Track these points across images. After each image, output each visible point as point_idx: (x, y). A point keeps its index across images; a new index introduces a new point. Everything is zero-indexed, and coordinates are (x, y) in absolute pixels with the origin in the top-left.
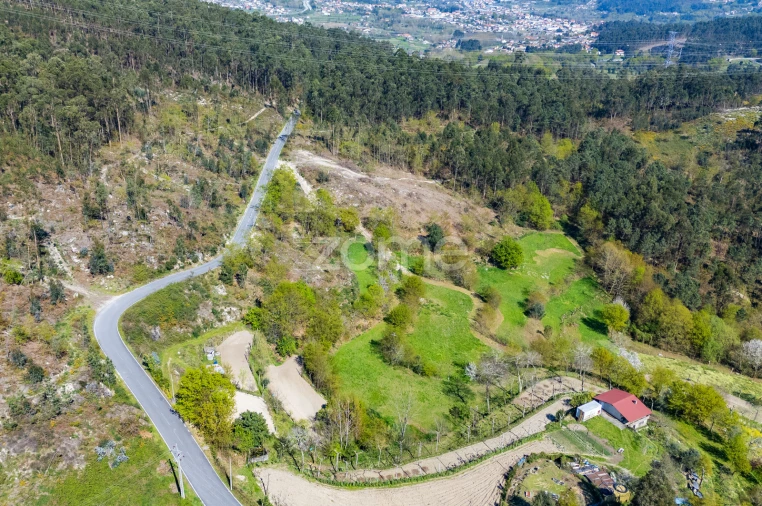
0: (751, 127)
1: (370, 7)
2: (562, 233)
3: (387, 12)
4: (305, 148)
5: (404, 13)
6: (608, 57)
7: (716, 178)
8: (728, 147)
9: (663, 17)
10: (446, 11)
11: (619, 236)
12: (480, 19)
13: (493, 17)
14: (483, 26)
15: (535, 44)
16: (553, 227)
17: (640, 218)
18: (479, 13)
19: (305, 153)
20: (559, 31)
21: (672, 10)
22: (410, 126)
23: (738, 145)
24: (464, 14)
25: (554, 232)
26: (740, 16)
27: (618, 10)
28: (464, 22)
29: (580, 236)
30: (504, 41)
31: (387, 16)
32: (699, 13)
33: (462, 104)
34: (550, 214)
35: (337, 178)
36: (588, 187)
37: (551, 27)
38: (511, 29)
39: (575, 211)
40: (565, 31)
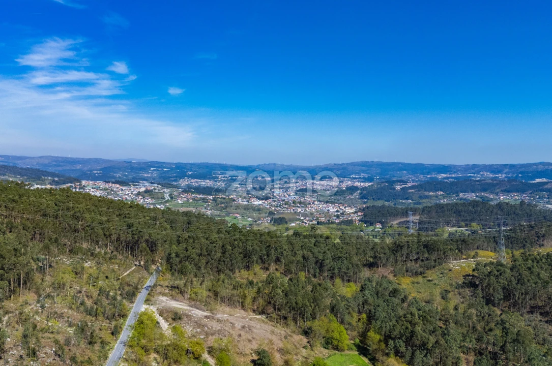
0: (471, 273)
1: (211, 197)
2: (357, 353)
3: (223, 200)
4: (164, 294)
5: (234, 201)
6: (371, 228)
7: (456, 308)
8: (459, 286)
9: (402, 203)
10: (262, 199)
11: (397, 353)
12: (285, 204)
13: (293, 203)
14: (287, 208)
15: (323, 219)
16: (350, 349)
17: (409, 339)
18: (284, 200)
19: (164, 298)
20: (337, 211)
21: (407, 199)
22: (241, 276)
23: (465, 285)
24: (275, 201)
25: (351, 353)
26: (450, 202)
27: (373, 199)
28: (275, 206)
29: (370, 354)
30: (302, 218)
31: (223, 203)
32: (424, 200)
33: (278, 260)
34: (347, 339)
35: (188, 316)
36: (371, 318)
37: (332, 209)
38: (306, 210)
39: (364, 335)
40: (341, 211)
